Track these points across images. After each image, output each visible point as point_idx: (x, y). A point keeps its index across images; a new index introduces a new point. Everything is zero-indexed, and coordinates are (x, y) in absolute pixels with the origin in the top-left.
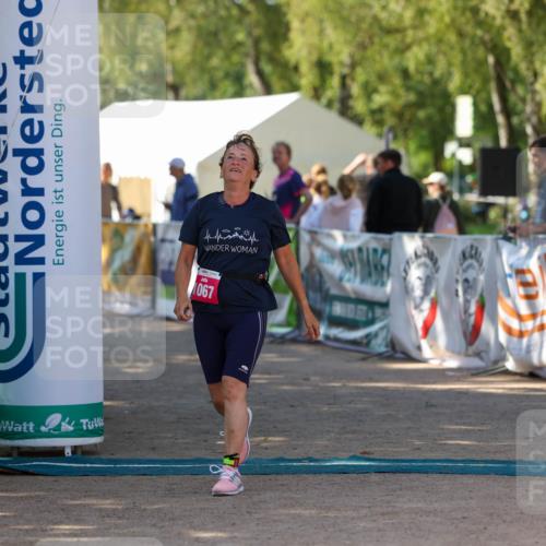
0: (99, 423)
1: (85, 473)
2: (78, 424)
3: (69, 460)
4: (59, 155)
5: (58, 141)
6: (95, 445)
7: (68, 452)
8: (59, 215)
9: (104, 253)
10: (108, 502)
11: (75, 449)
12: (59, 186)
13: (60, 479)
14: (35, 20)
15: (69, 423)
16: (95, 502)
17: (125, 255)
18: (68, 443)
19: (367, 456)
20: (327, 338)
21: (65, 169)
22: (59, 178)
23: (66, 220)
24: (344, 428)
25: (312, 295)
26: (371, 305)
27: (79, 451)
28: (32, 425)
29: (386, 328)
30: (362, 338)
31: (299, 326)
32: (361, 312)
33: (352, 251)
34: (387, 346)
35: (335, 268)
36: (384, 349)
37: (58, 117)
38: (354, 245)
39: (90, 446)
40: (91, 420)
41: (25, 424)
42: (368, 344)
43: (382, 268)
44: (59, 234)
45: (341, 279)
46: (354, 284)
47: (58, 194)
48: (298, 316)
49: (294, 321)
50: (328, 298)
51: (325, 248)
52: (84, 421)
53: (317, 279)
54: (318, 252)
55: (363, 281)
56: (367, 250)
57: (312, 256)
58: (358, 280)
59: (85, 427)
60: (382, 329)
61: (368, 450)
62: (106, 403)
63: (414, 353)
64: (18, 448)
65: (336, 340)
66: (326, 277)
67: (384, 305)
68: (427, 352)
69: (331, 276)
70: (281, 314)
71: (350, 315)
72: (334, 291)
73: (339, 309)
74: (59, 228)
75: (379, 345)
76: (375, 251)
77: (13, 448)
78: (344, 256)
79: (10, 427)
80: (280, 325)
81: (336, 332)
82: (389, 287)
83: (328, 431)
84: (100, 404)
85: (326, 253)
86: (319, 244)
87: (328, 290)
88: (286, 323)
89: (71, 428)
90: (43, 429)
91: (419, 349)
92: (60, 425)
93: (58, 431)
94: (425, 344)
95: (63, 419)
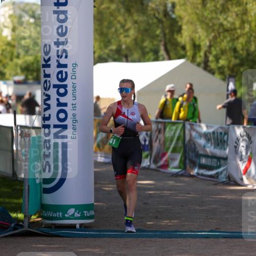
0: (92, 213)
1: (86, 236)
2: (83, 214)
3: (78, 230)
4: (74, 87)
5: (74, 81)
6: (91, 223)
7: (78, 226)
8: (74, 115)
9: (94, 133)
10: (97, 250)
11: (81, 225)
12: (74, 102)
13: (75, 239)
14: (64, 25)
15: (78, 213)
16: (91, 250)
18: (77, 222)
19: (218, 230)
20: (198, 174)
21: (77, 94)
22: (74, 98)
23: (77, 118)
24: (207, 217)
25: (190, 154)
26: (219, 159)
27: (83, 226)
28: (61, 214)
29: (226, 169)
30: (215, 174)
31: (185, 168)
32: (214, 162)
33: (210, 133)
34: (226, 178)
35: (202, 141)
36: (225, 180)
37: (74, 70)
38: (211, 130)
39: (88, 223)
40: (89, 211)
41: (58, 213)
42: (217, 177)
43: (224, 141)
44: (74, 124)
45: (204, 147)
46: (210, 149)
47: (74, 106)
48: (185, 164)
49: (182, 166)
50: (199, 156)
51: (197, 132)
52: (85, 212)
53: (193, 146)
54: (194, 134)
55: (215, 148)
56: (217, 133)
57: (191, 135)
58: (212, 147)
59: (85, 215)
60: (224, 170)
61: (218, 227)
62: (95, 204)
63: (239, 182)
64: (55, 224)
65: (202, 175)
66: (197, 146)
67: (226, 159)
68: (246, 181)
69: (200, 145)
70: (176, 163)
71: (209, 164)
72: (201, 152)
73: (203, 161)
74: (74, 122)
75: (223, 178)
76: (221, 133)
77: (52, 224)
78: (206, 136)
79: (51, 214)
80: (175, 168)
81: (202, 171)
82: (227, 151)
83: (200, 218)
84: (93, 204)
85: (197, 135)
86: (194, 130)
87: (198, 151)
88: (179, 167)
89: (79, 215)
90: (66, 215)
91: (242, 179)
92: (74, 214)
93: (73, 217)
94: (244, 177)
95: (75, 211)
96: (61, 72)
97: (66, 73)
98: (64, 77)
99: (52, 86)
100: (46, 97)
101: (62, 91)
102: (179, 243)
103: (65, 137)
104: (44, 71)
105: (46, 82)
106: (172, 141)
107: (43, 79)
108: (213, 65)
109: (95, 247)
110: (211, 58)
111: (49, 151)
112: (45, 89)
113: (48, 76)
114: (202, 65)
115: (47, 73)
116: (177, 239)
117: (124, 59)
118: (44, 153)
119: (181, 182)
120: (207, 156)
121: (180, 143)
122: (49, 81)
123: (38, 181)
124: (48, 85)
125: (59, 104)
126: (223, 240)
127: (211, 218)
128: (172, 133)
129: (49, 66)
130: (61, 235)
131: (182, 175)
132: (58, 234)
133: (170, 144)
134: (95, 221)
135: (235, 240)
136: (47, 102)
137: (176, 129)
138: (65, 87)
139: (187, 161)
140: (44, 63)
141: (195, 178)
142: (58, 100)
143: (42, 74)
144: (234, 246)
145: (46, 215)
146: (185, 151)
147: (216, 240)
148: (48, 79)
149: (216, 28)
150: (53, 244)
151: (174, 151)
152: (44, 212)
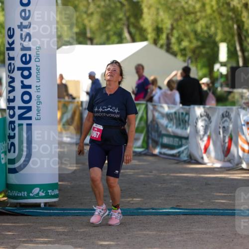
0: (56, 192)
1: (50, 215)
2: (47, 193)
3: (43, 209)
4: (38, 70)
5: (38, 64)
6: (55, 202)
7: (42, 205)
8: (38, 97)
9: (59, 115)
10: (61, 228)
11: (46, 204)
12: (38, 84)
13: (39, 217)
15: (43, 192)
16: (54, 228)
17: (68, 115)
18: (42, 201)
19: (178, 207)
20: (160, 153)
21: (41, 76)
22: (38, 80)
23: (41, 99)
24: (168, 194)
26: (181, 138)
28: (26, 193)
29: (187, 149)
30: (176, 153)
32: (176, 142)
33: (172, 114)
34: (188, 157)
35: (164, 122)
36: (186, 159)
37: (37, 53)
38: (173, 111)
39: (53, 202)
40: (53, 191)
41: (23, 193)
42: (179, 156)
43: (186, 121)
44: (38, 106)
45: (167, 126)
46: (172, 129)
47: (38, 88)
49: (145, 145)
51: (160, 112)
52: (50, 191)
55: (177, 127)
56: (179, 113)
58: (174, 127)
59: (50, 194)
60: (185, 149)
61: (179, 204)
62: (59, 183)
63: (200, 160)
64: (20, 203)
65: (165, 154)
67: (187, 138)
69: (162, 125)
70: (139, 143)
71: (171, 143)
72: (164, 132)
73: (165, 140)
74: (38, 103)
75: (184, 157)
76: (182, 114)
77: (17, 203)
78: (168, 116)
79: (16, 193)
80: (139, 147)
81: (165, 151)
82: (188, 131)
83: (161, 196)
84: (57, 183)
85: (160, 115)
88: (142, 147)
89: (44, 194)
90: (31, 195)
91: (202, 158)
92: (39, 193)
93: (37, 196)
94: (205, 156)
95: (40, 190)
96: (25, 55)
97: (30, 56)
98: (28, 59)
99: (16, 69)
100: (11, 80)
101: (26, 73)
102: (140, 220)
103: (30, 118)
104: (8, 54)
105: (10, 64)
107: (7, 62)
108: (175, 48)
109: (59, 225)
110: (173, 40)
111: (15, 132)
112: (10, 71)
113: (12, 59)
115: (11, 55)
116: (138, 217)
118: (9, 134)
119: (144, 161)
120: (168, 136)
121: (143, 124)
122: (13, 64)
123: (3, 162)
124: (12, 67)
125: (24, 86)
126: (183, 217)
127: (173, 196)
129: (13, 49)
130: (26, 213)
131: (146, 155)
132: (23, 213)
134: (59, 200)
135: (195, 217)
136: (12, 84)
138: (29, 69)
140: (9, 46)
142: (22, 82)
143: (7, 57)
144: (194, 222)
145: (11, 194)
147: (176, 217)
148: (12, 62)
150: (18, 223)
151: (137, 130)
152: (9, 191)
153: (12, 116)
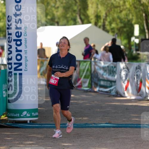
0: (37, 114)
1: (33, 128)
3: (29, 124)
4: (26, 41)
5: (26, 37)
6: (36, 120)
7: (28, 122)
8: (26, 57)
9: (38, 68)
10: (39, 135)
11: (30, 121)
12: (26, 49)
13: (27, 129)
15: (29, 114)
16: (36, 135)
17: (44, 68)
18: (28, 119)
19: (110, 123)
20: (99, 91)
21: (27, 45)
22: (26, 47)
23: (28, 59)
24: (104, 115)
25: (95, 79)
26: (111, 82)
27: (32, 122)
28: (19, 114)
29: (115, 88)
30: (109, 91)
31: (91, 87)
32: (108, 84)
33: (106, 67)
34: (115, 93)
35: (101, 72)
36: (114, 94)
37: (26, 31)
38: (106, 65)
39: (34, 120)
40: (35, 113)
41: (17, 114)
42: (110, 92)
43: (114, 71)
44: (26, 62)
45: (103, 75)
46: (106, 76)
47: (26, 52)
48: (91, 85)
49: (90, 86)
50: (99, 80)
51: (99, 66)
52: (33, 113)
53: (96, 74)
54: (97, 67)
55: (109, 75)
56: (110, 67)
57: (95, 68)
58: (107, 75)
59: (33, 115)
60: (114, 88)
61: (110, 121)
62: (39, 109)
63: (123, 95)
64: (15, 121)
65: (102, 91)
66: (99, 74)
67: (115, 82)
68: (126, 94)
69: (100, 74)
70: (87, 84)
71: (105, 85)
72: (101, 78)
73: (102, 83)
74: (26, 61)
75: (113, 93)
76: (112, 67)
77: (14, 121)
78: (104, 68)
79: (12, 115)
80: (86, 87)
81: (102, 89)
82: (116, 77)
83: (99, 116)
84: (37, 109)
85: (99, 68)
86: (97, 65)
87: (99, 78)
88: (88, 87)
89: (29, 115)
90: (22, 115)
91: (124, 93)
92: (26, 115)
93: (25, 116)
94: (126, 92)
95: (27, 113)
96: (18, 32)
97: (21, 33)
98: (20, 35)
99: (13, 40)
100: (9, 47)
101: (19, 43)
102: (87, 131)
103: (21, 70)
104: (8, 31)
105: (9, 38)
106: (84, 71)
107: (7, 36)
108: (108, 28)
109: (38, 134)
110: (107, 23)
111: (12, 78)
112: (9, 42)
113: (10, 34)
114: (102, 27)
115: (10, 32)
116: (86, 129)
117: (56, 24)
118: (9, 79)
119: (90, 95)
120: (104, 80)
121: (89, 73)
122: (11, 37)
124: (11, 39)
125: (17, 51)
126: (112, 129)
127: (106, 116)
128: (84, 67)
129: (11, 28)
130: (18, 127)
131: (90, 91)
132: (17, 126)
133: (83, 73)
134: (39, 119)
135: (120, 129)
136: (10, 50)
137: (86, 65)
138: (20, 40)
139: (93, 84)
140: (8, 27)
141: (97, 93)
142: (16, 48)
143: (7, 33)
144: (119, 132)
145: (10, 115)
146: (92, 78)
147: (108, 129)
148: (10, 36)
149: (109, 5)
150: (14, 132)
151: (85, 77)
152: (9, 113)
153: (10, 69)
